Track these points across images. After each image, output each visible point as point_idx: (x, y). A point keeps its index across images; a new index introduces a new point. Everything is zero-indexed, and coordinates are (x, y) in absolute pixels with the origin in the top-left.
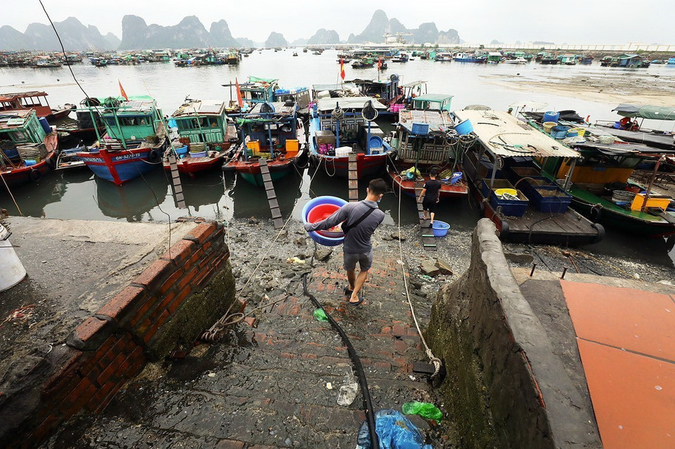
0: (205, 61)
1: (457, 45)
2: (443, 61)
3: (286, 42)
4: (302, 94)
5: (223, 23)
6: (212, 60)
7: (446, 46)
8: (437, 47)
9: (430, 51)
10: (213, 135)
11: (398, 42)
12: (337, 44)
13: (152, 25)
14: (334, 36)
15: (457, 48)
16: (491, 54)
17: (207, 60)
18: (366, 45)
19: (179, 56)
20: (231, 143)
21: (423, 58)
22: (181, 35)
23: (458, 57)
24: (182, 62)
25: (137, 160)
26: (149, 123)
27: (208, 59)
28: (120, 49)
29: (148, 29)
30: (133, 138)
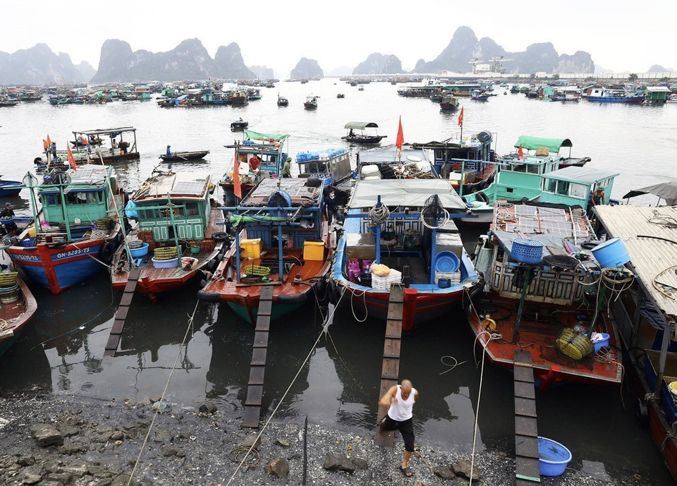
0: (200, 100)
1: (590, 75)
2: (564, 101)
3: (322, 70)
4: (338, 160)
5: (234, 47)
6: (210, 99)
7: (573, 76)
8: (557, 77)
9: (544, 85)
10: (189, 228)
11: (493, 71)
12: (398, 74)
13: (139, 52)
14: (394, 63)
15: (590, 79)
16: (651, 89)
17: (204, 100)
18: (443, 75)
19: (164, 92)
20: (216, 242)
21: (532, 96)
22: (175, 64)
23: (593, 94)
24: (168, 101)
25: (86, 257)
26: (101, 200)
27: (204, 98)
28: (92, 81)
29: (133, 56)
30: (78, 221)
